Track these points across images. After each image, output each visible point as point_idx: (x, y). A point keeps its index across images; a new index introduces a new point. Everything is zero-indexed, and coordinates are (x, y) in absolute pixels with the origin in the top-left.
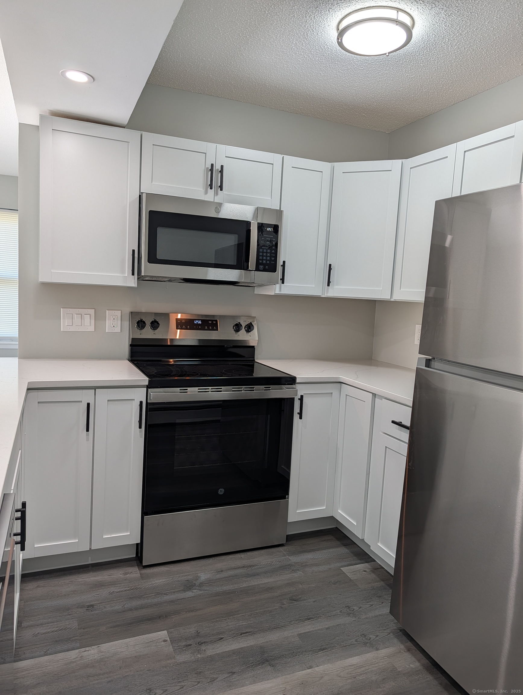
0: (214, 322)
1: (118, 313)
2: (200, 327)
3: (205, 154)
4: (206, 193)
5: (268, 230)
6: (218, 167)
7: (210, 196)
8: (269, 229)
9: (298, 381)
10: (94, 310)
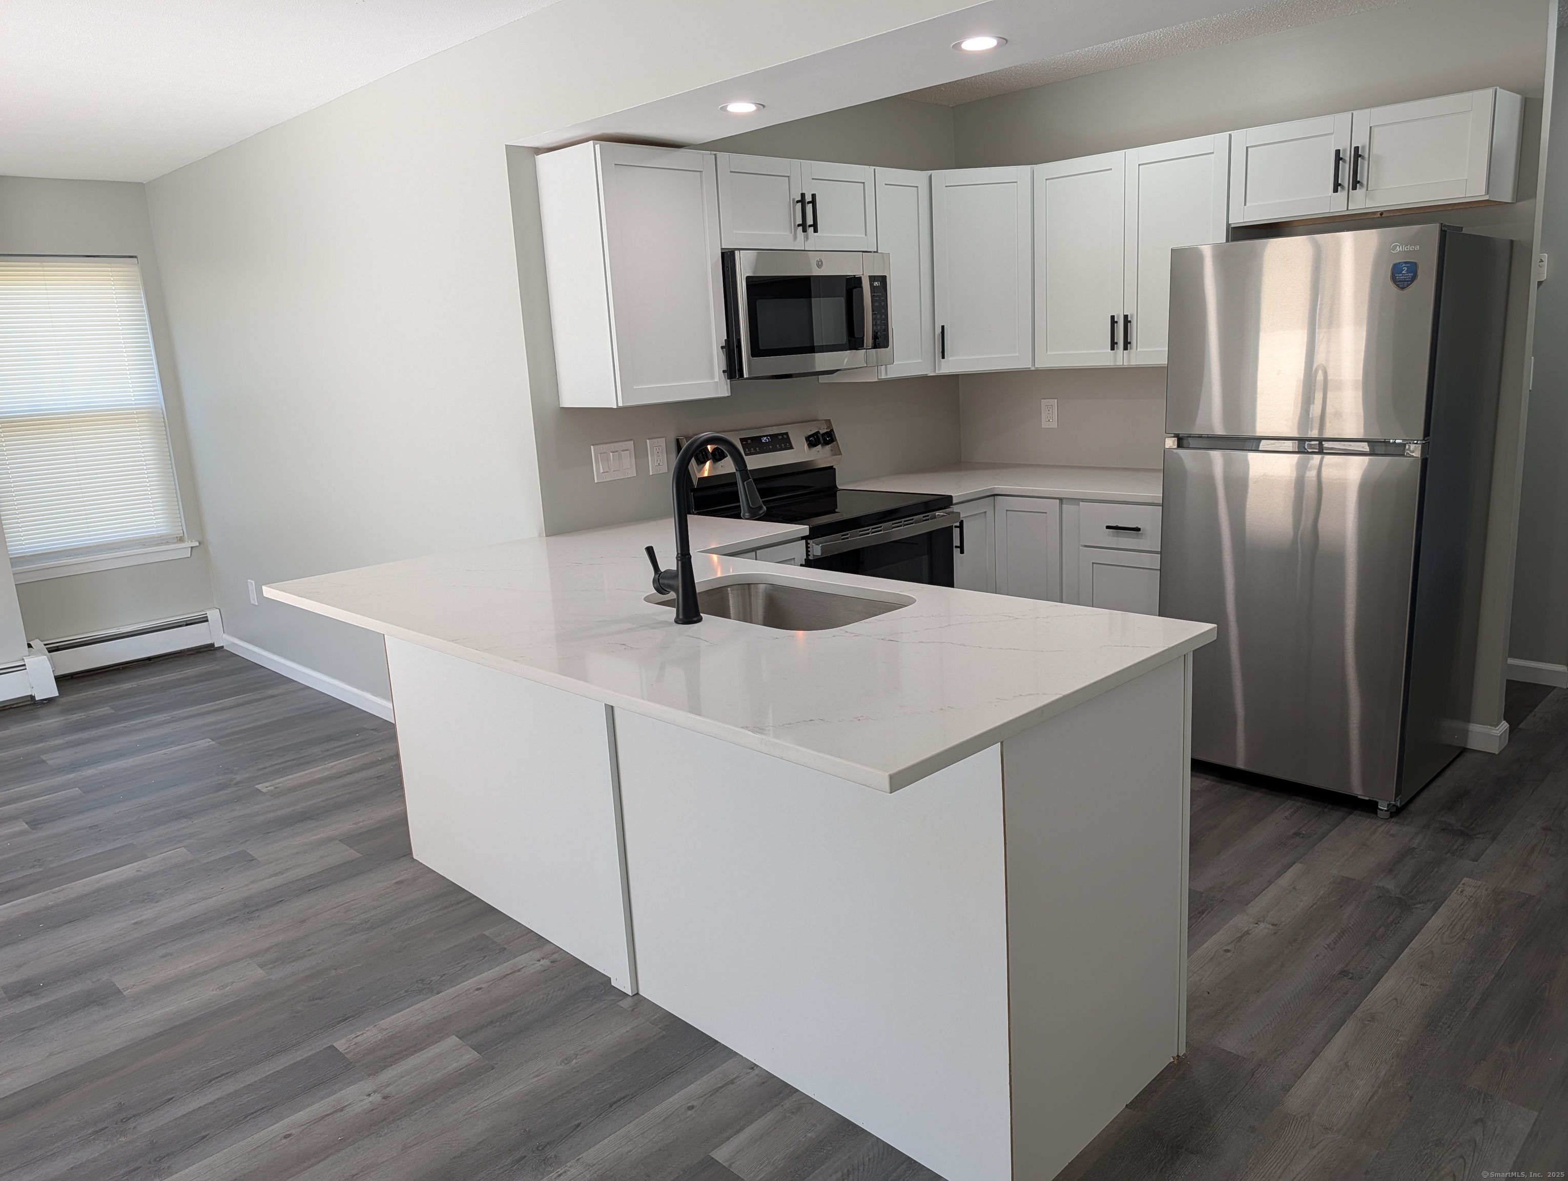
0: (785, 436)
1: (662, 442)
2: (771, 447)
3: (787, 178)
4: (795, 238)
5: (875, 285)
6: (808, 198)
7: (800, 242)
8: (876, 283)
9: (954, 501)
10: (632, 442)
